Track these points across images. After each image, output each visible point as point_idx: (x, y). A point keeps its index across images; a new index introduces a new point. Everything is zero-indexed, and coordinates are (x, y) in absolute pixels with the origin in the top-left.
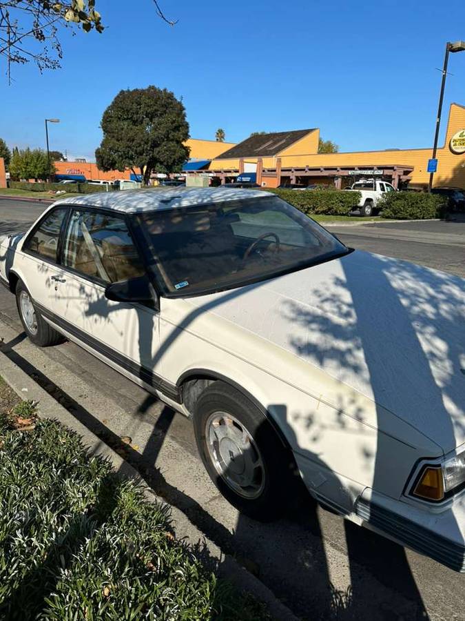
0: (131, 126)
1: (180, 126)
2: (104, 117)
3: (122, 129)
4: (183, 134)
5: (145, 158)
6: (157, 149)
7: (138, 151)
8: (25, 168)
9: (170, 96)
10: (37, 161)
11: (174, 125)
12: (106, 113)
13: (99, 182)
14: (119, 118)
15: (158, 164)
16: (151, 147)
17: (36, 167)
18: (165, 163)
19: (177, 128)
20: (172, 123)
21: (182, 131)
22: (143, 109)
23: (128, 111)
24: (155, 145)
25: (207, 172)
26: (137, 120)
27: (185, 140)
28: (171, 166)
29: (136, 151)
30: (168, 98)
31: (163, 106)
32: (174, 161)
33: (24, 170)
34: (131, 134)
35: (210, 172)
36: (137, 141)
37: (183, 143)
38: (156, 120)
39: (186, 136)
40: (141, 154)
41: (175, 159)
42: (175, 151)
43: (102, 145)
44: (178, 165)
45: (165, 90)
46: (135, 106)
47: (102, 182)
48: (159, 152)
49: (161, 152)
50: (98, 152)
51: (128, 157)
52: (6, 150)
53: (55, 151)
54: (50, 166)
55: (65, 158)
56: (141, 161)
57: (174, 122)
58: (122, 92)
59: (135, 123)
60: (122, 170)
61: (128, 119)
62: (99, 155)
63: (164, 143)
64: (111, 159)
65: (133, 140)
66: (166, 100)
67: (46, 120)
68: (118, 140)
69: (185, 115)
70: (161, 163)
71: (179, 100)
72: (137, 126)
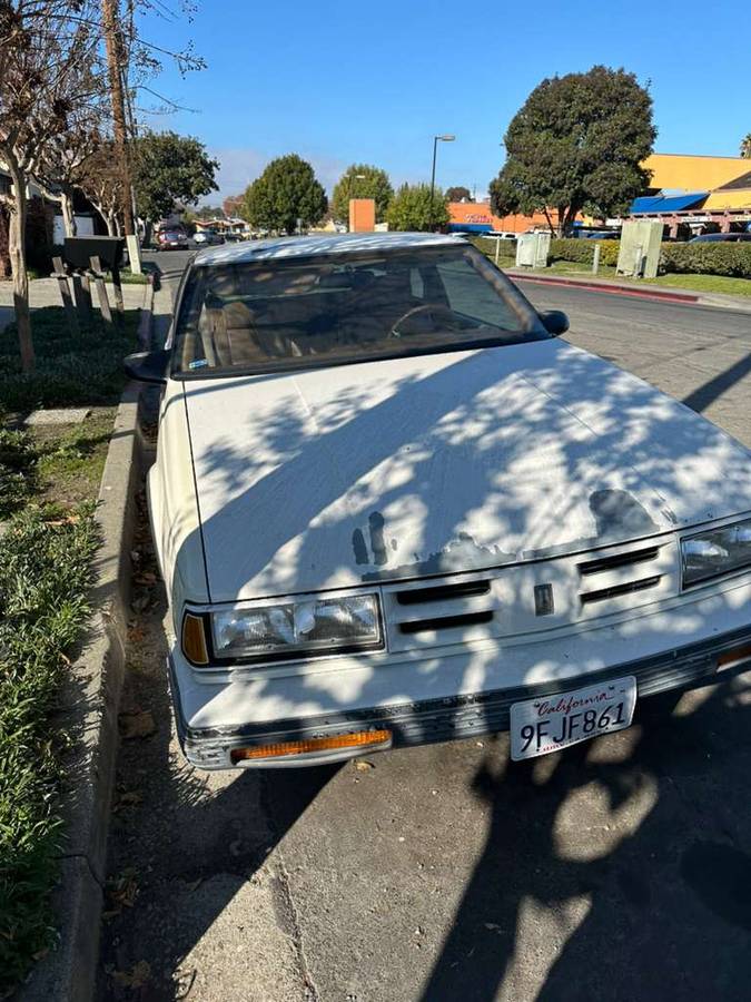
0: (551, 140)
1: (636, 134)
2: (511, 127)
3: (536, 145)
4: (641, 148)
5: (567, 193)
6: (588, 177)
7: (556, 181)
8: (407, 215)
9: (629, 82)
10: (425, 202)
11: (626, 132)
12: (516, 119)
13: (500, 235)
14: (534, 128)
15: (588, 202)
16: (579, 173)
17: (422, 213)
18: (599, 201)
19: (631, 138)
20: (622, 130)
21: (640, 141)
22: (577, 107)
23: (549, 114)
24: (587, 168)
25: (696, 215)
26: (562, 128)
27: (642, 157)
28: (609, 206)
29: (552, 181)
30: (625, 84)
31: (611, 100)
32: (616, 197)
33: (405, 217)
34: (549, 152)
35: (704, 214)
36: (557, 163)
37: (640, 163)
38: (594, 126)
39: (646, 152)
40: (561, 187)
41: (617, 193)
42: (619, 180)
43: (502, 174)
44: (623, 202)
45: (621, 70)
46: (562, 104)
47: (504, 234)
48: (591, 181)
49: (595, 183)
50: (492, 186)
51: (538, 192)
52: (388, 187)
53: (460, 186)
54: (442, 210)
55: (472, 197)
56: (558, 198)
57: (626, 126)
58: (546, 82)
59: (558, 133)
60: (529, 213)
61: (547, 127)
62: (495, 190)
63: (602, 167)
64: (512, 196)
65: (550, 164)
66: (619, 89)
67: (436, 139)
68: (527, 165)
69: (650, 114)
70: (593, 201)
71: (643, 87)
72: (561, 138)
